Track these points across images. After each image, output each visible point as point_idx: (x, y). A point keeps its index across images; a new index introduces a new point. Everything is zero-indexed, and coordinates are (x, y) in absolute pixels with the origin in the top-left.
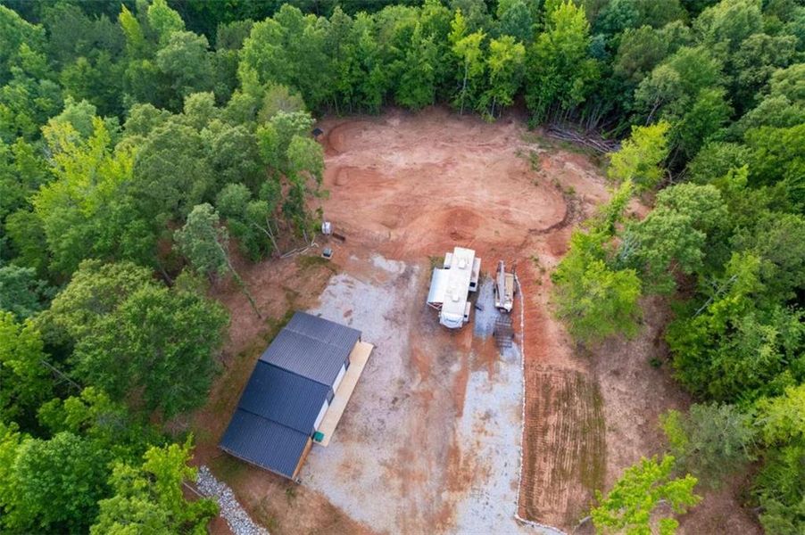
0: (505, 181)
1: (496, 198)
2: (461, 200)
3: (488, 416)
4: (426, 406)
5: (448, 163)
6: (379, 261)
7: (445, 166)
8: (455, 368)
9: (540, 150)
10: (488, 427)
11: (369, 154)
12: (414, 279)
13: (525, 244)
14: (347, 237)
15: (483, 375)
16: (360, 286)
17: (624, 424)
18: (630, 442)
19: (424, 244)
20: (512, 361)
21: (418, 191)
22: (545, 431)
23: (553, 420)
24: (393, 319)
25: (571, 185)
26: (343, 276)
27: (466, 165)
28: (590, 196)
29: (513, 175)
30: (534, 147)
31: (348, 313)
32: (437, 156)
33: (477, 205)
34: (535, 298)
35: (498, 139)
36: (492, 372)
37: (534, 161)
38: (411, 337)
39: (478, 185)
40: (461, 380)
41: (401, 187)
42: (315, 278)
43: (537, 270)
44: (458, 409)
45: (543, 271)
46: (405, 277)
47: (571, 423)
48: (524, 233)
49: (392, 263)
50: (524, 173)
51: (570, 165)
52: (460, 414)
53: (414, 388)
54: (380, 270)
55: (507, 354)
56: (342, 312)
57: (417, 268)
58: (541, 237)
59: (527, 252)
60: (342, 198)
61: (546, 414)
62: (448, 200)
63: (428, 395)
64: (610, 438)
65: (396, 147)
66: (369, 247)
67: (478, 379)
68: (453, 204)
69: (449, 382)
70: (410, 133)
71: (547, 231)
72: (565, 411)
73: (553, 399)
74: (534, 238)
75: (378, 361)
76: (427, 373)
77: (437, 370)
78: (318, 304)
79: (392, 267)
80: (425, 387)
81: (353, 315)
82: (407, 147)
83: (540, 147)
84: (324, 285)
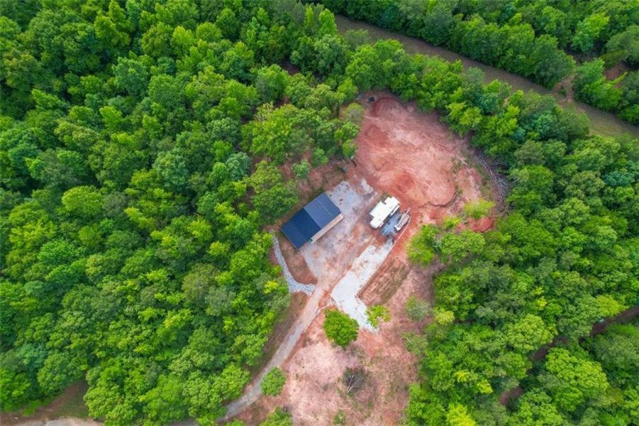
0: (437, 171)
1: (427, 178)
2: (412, 171)
3: (367, 262)
4: (349, 248)
5: (420, 148)
6: (364, 183)
7: (417, 148)
8: (366, 240)
9: (464, 163)
10: (364, 265)
11: (389, 123)
12: (372, 198)
13: (422, 207)
14: (358, 165)
15: (374, 248)
16: (351, 190)
17: (407, 289)
18: (405, 295)
19: (385, 184)
20: (387, 248)
21: (398, 157)
22: (381, 276)
23: (386, 275)
24: (356, 211)
25: (463, 188)
26: (347, 183)
27: (427, 153)
28: (467, 198)
29: (443, 170)
30: (463, 160)
31: (341, 200)
32: (417, 142)
33: (417, 177)
34: (411, 231)
35: (450, 146)
36: (378, 248)
37: (457, 168)
38: (359, 221)
39: (424, 167)
40: (366, 245)
41: (392, 151)
42: (337, 178)
43: (419, 220)
44: (359, 254)
45: (421, 222)
46: (370, 195)
47: (391, 279)
48: (426, 201)
49: (368, 186)
50: (448, 173)
51: (471, 178)
52: (358, 256)
53: (349, 240)
54: (362, 187)
55: (387, 245)
56: (340, 198)
57: (376, 193)
58: (431, 207)
59: (421, 211)
60: (365, 143)
61: (385, 272)
62: (406, 167)
63: (352, 245)
64: (399, 290)
65: (403, 126)
66: (363, 174)
67: (371, 248)
68: (408, 171)
69: (361, 244)
70: (414, 121)
71: (436, 206)
72: (392, 274)
73: (391, 268)
74: (428, 206)
75: (342, 224)
76: (356, 236)
77: (360, 238)
78: (333, 190)
79: (367, 188)
80: (353, 242)
81: (342, 202)
82: (407, 128)
83: (466, 161)
84: (338, 183)
